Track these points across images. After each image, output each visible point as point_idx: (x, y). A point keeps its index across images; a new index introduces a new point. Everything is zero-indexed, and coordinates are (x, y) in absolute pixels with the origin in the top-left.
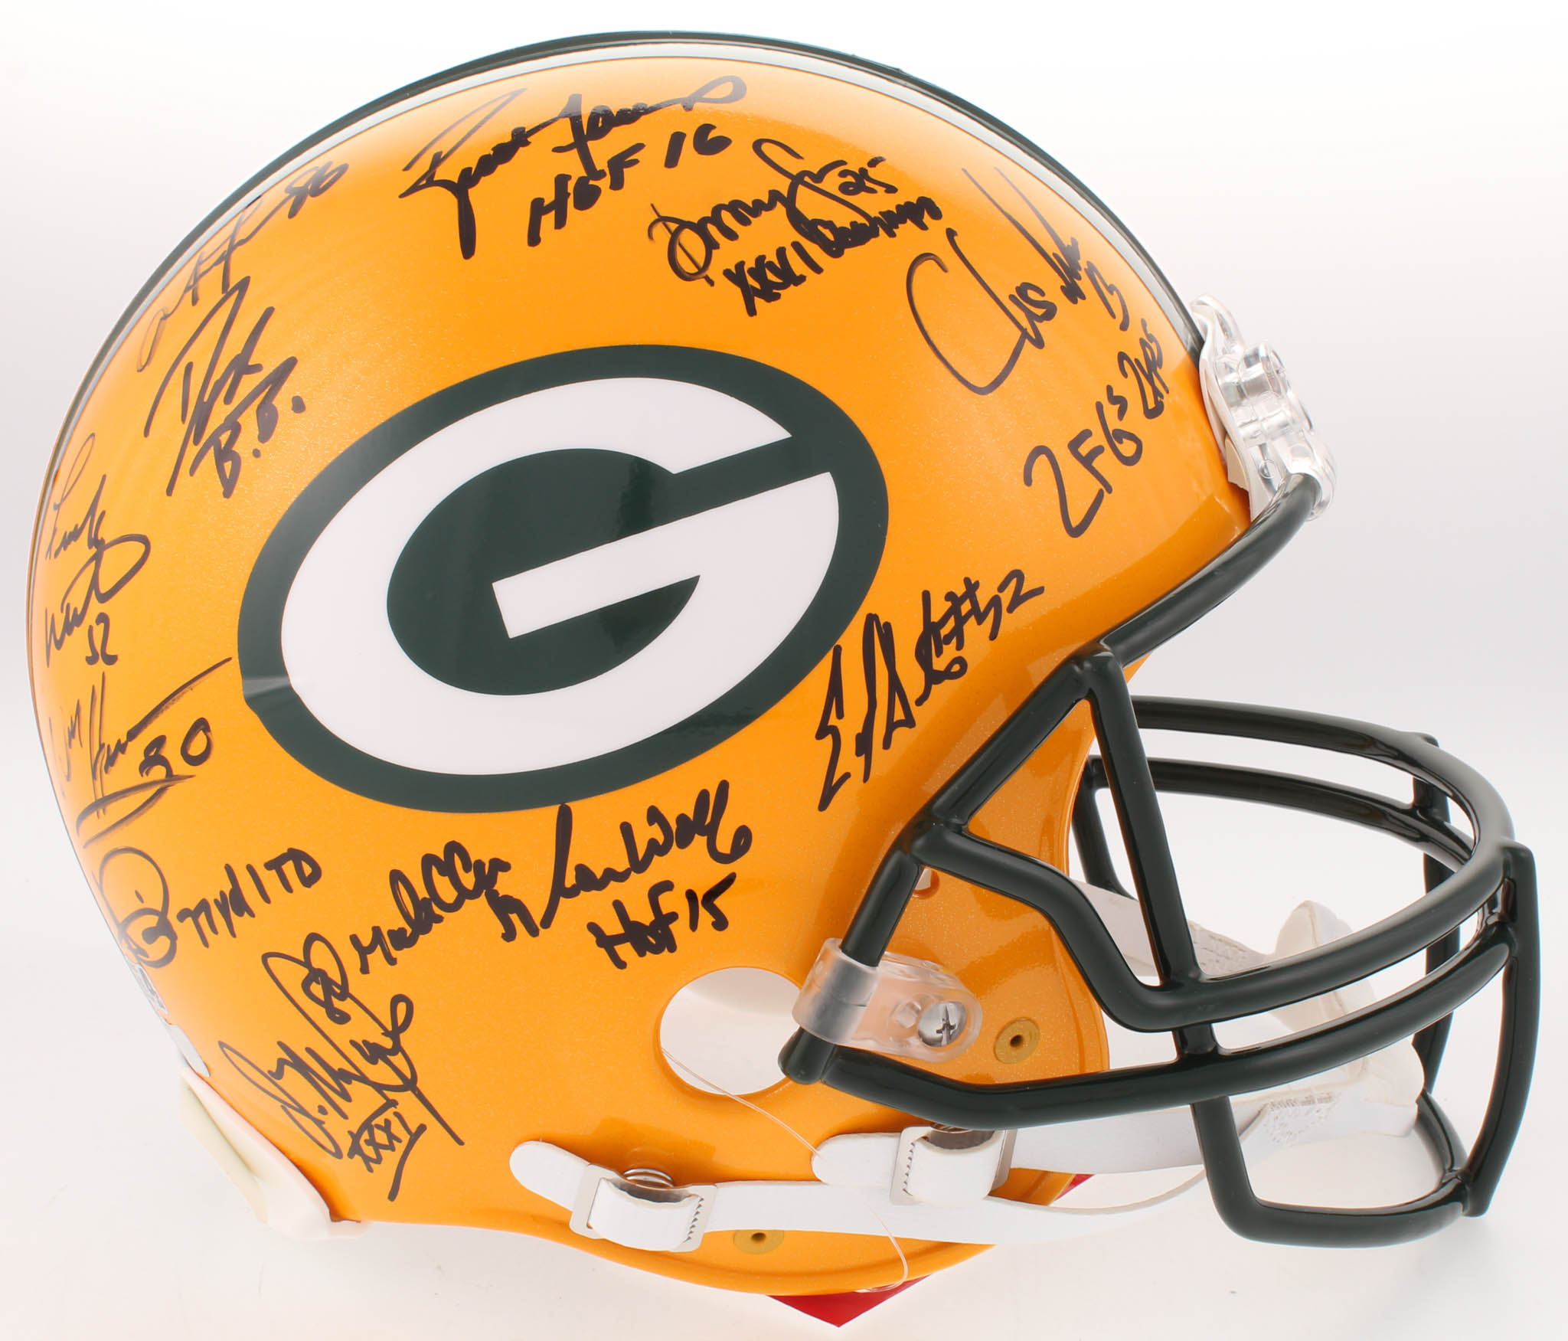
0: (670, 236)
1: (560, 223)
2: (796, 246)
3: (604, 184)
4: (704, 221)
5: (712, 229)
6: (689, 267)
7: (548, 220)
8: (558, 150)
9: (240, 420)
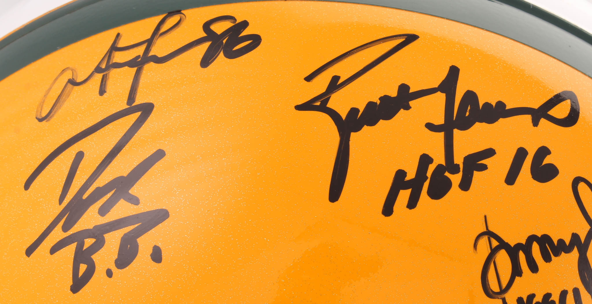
0: (490, 251)
1: (412, 204)
2: (576, 292)
3: (456, 179)
4: (519, 246)
5: (522, 256)
6: (494, 287)
7: (404, 195)
8: (430, 127)
9: (107, 236)
